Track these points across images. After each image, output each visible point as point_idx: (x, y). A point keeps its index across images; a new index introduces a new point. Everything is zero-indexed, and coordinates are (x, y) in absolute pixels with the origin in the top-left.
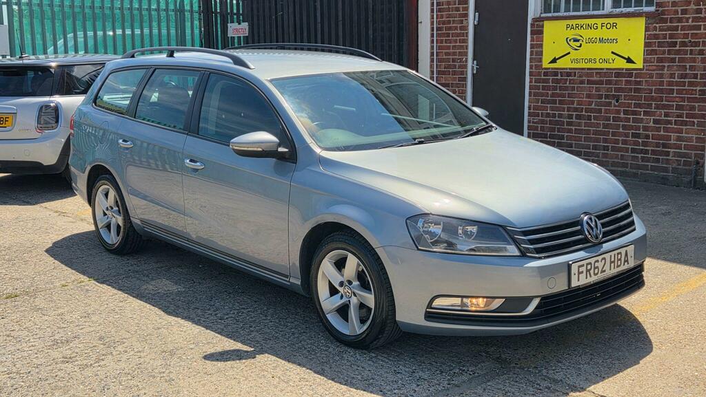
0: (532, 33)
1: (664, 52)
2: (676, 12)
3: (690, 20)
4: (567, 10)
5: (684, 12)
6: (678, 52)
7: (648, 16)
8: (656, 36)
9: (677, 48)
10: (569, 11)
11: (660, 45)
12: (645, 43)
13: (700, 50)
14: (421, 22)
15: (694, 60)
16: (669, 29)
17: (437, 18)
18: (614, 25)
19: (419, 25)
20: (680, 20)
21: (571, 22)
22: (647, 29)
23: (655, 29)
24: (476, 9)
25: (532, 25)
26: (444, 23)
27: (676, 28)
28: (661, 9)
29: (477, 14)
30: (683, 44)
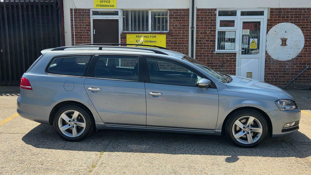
0: (121, 38)
1: (173, 46)
2: (177, 33)
3: (181, 36)
4: (132, 30)
5: (179, 33)
6: (178, 46)
7: (167, 34)
8: (170, 41)
9: (177, 44)
10: (132, 31)
11: (171, 43)
12: (166, 43)
13: (185, 45)
14: (66, 32)
15: (183, 48)
16: (174, 38)
17: (75, 31)
18: (155, 37)
19: (65, 33)
20: (178, 36)
21: (137, 35)
22: (167, 38)
23: (169, 38)
24: (94, 28)
25: (121, 35)
26: (78, 33)
27: (177, 38)
28: (171, 32)
29: (94, 30)
30: (179, 43)
